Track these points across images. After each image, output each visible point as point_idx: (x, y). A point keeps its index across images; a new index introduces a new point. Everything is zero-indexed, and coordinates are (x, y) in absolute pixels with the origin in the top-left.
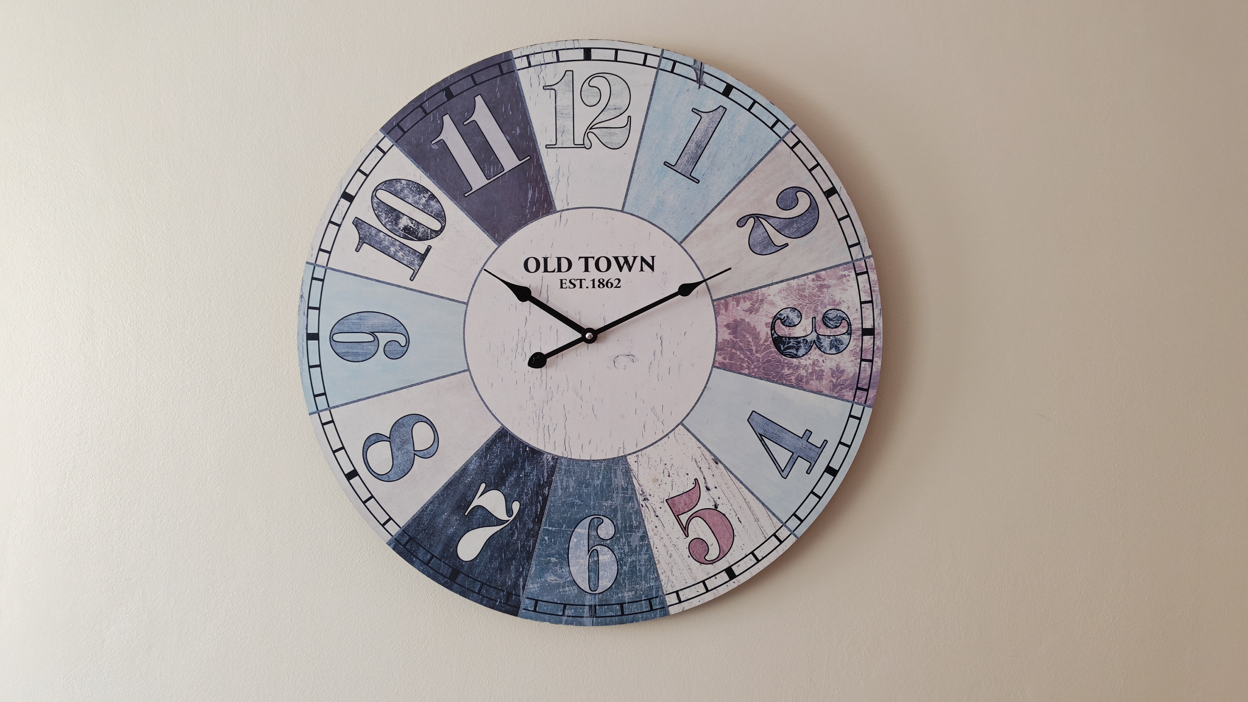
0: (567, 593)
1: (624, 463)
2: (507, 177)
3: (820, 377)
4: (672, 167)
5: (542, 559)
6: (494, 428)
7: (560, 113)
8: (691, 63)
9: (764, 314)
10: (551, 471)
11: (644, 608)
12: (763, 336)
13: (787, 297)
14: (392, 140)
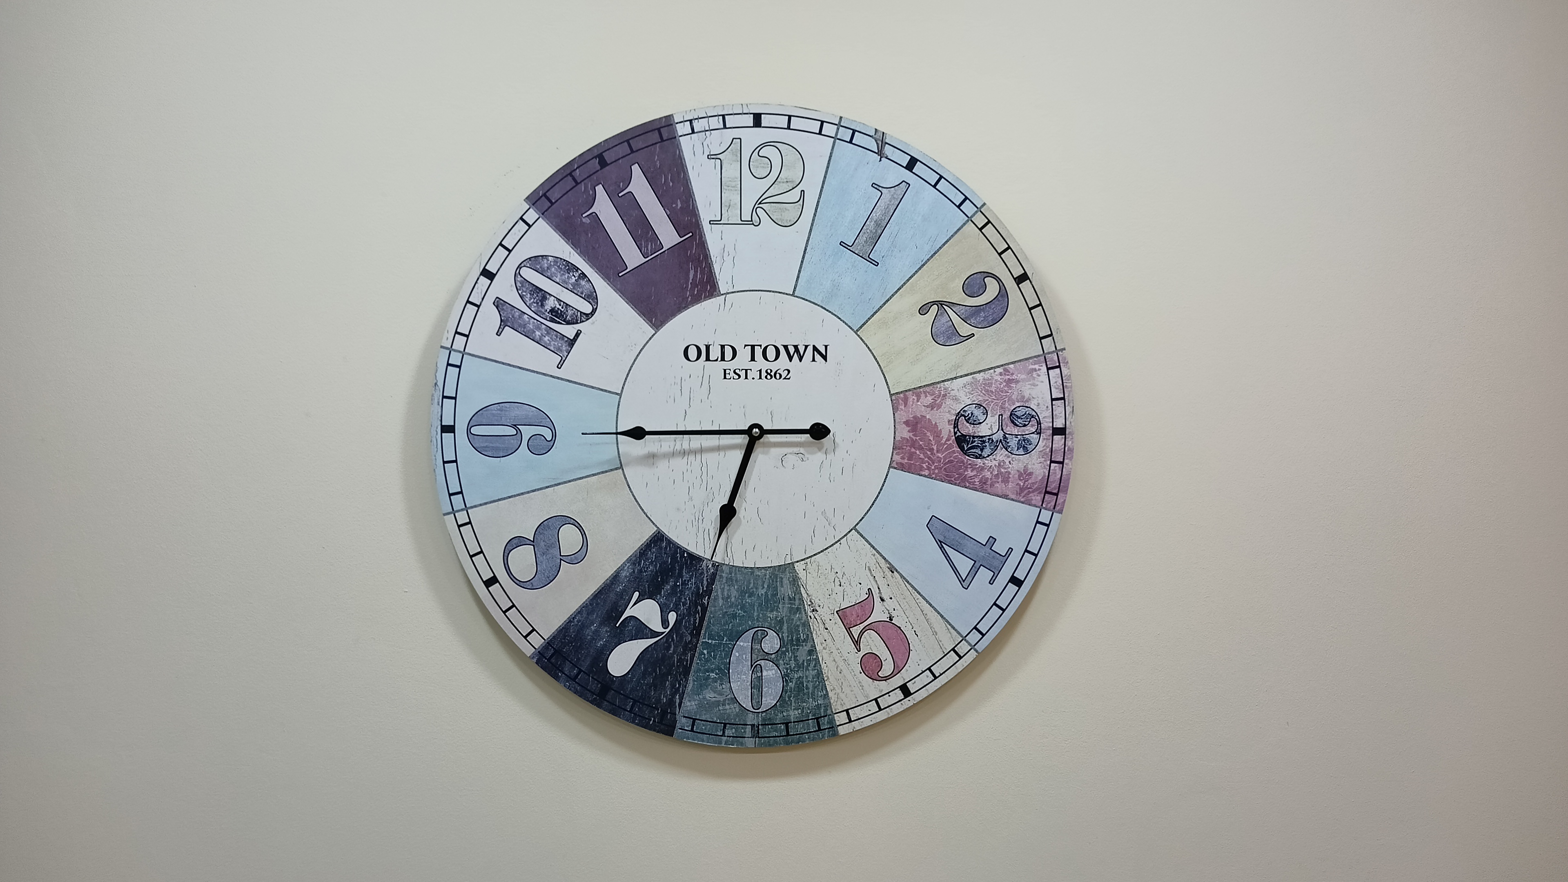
0: (728, 711)
1: (791, 571)
2: (666, 256)
3: (1006, 480)
4: (849, 248)
5: (701, 674)
6: (650, 531)
7: (726, 186)
8: (872, 133)
9: (947, 410)
10: (711, 579)
11: (811, 728)
12: (945, 435)
13: (972, 392)
14: (538, 212)
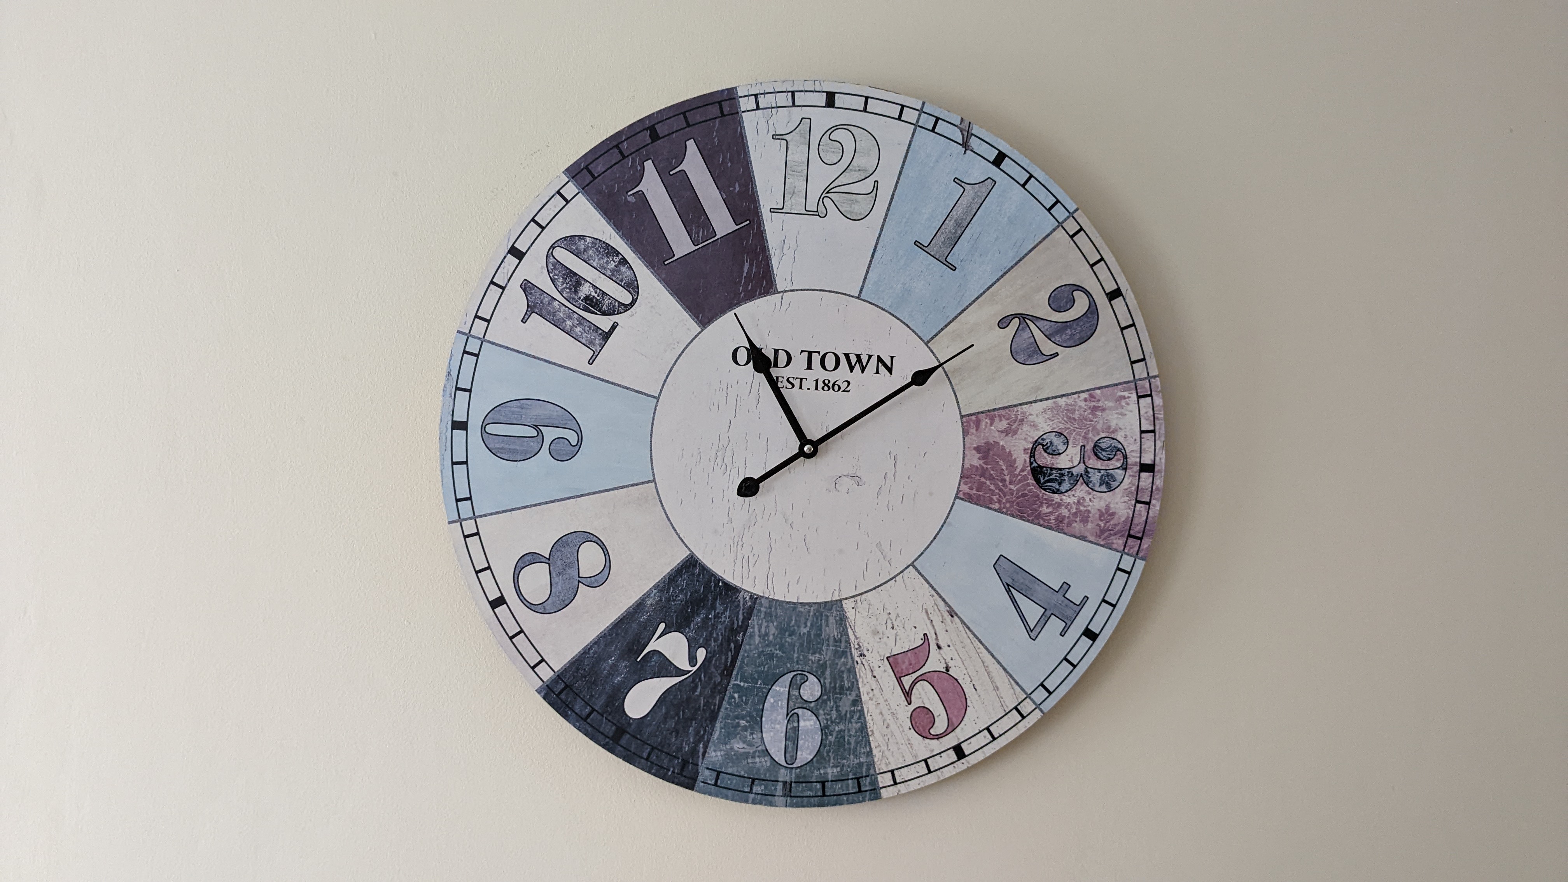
0: (757, 765)
1: (838, 609)
2: (719, 245)
3: (1085, 520)
4: (924, 248)
5: (729, 721)
6: (681, 555)
7: (790, 171)
8: (958, 123)
9: (1023, 436)
10: (747, 613)
11: (850, 789)
12: (1019, 464)
13: (1052, 419)
14: (578, 186)
